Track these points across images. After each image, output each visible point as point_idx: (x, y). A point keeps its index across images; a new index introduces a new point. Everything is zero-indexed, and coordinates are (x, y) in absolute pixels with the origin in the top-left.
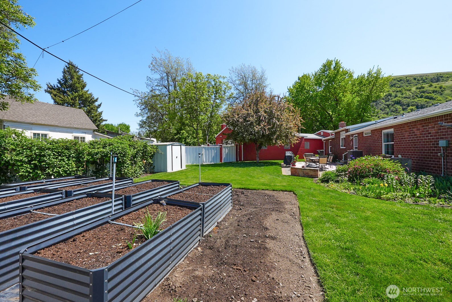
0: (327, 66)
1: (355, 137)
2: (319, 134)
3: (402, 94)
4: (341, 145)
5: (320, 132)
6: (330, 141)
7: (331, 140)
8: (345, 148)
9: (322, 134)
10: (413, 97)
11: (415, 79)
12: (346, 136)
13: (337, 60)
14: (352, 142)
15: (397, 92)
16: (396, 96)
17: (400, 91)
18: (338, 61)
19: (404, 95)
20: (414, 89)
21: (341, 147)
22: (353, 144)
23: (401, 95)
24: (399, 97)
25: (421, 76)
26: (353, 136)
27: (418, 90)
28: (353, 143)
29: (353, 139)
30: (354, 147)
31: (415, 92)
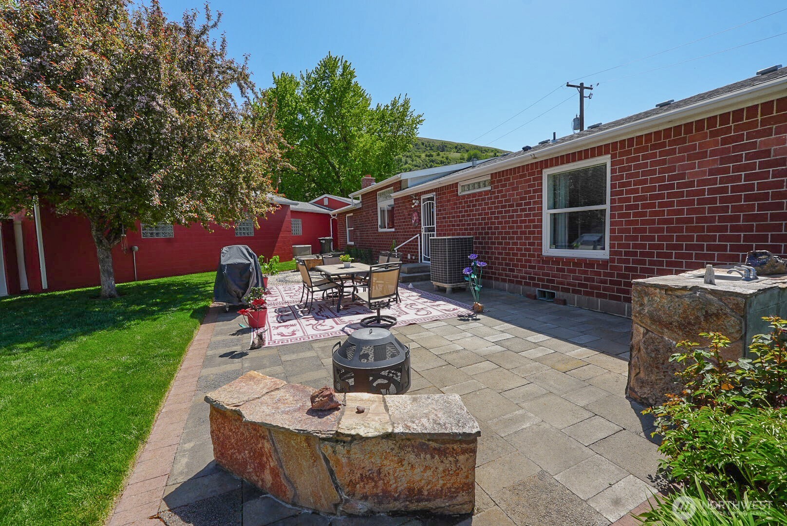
0: (329, 65)
1: (424, 200)
2: (320, 203)
3: (413, 161)
4: (379, 223)
5: (323, 199)
6: (347, 215)
7: (352, 214)
8: (393, 230)
9: (326, 202)
10: (423, 165)
11: (423, 144)
12: (395, 200)
13: (346, 62)
14: (415, 214)
15: (407, 157)
16: (406, 163)
17: (410, 157)
18: (348, 64)
19: (415, 162)
20: (423, 156)
21: (380, 230)
22: (420, 220)
23: (411, 162)
24: (410, 164)
25: (429, 141)
26: (419, 199)
27: (428, 158)
28: (420, 217)
29: (419, 206)
30: (423, 227)
31: (425, 160)
